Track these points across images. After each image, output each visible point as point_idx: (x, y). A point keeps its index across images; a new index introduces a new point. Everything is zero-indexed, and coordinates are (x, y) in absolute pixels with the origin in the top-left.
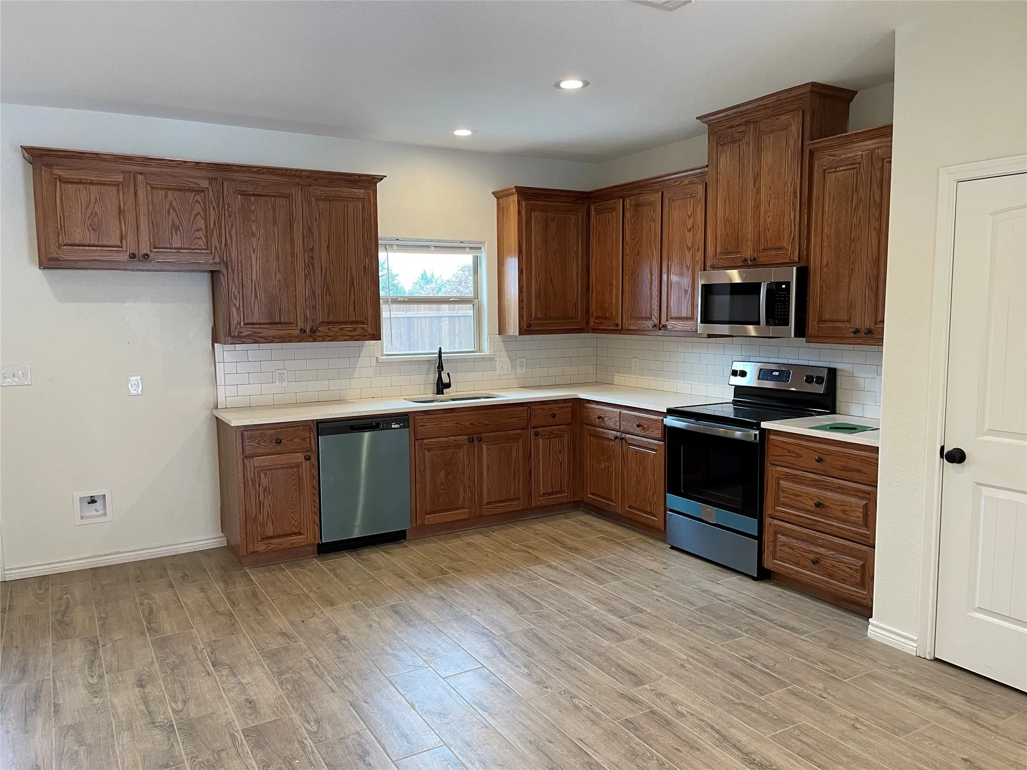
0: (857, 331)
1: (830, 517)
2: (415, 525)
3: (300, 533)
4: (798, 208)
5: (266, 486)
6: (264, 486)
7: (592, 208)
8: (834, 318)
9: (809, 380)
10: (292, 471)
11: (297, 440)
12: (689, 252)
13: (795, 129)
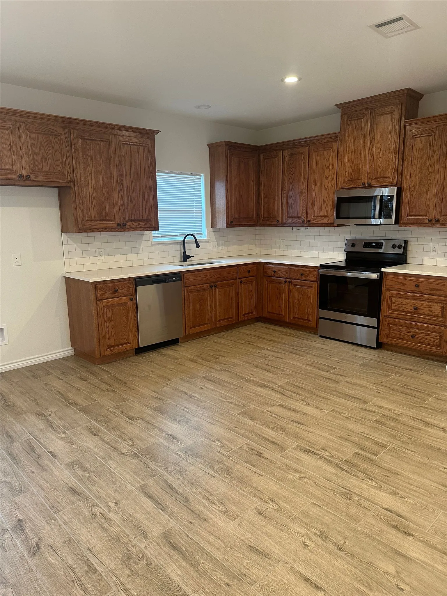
0: (430, 221)
1: (422, 314)
2: (185, 335)
3: (128, 343)
4: (397, 156)
5: (110, 317)
6: (109, 317)
7: (262, 155)
8: (417, 213)
9: (394, 246)
10: (123, 308)
11: (125, 289)
12: (327, 180)
13: (397, 114)
